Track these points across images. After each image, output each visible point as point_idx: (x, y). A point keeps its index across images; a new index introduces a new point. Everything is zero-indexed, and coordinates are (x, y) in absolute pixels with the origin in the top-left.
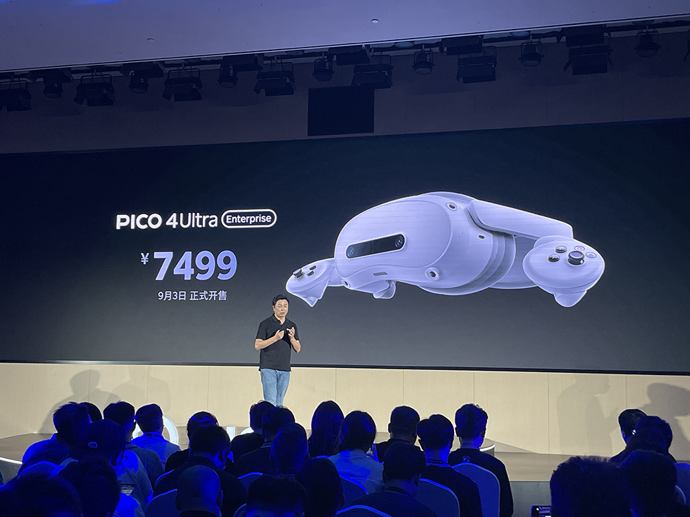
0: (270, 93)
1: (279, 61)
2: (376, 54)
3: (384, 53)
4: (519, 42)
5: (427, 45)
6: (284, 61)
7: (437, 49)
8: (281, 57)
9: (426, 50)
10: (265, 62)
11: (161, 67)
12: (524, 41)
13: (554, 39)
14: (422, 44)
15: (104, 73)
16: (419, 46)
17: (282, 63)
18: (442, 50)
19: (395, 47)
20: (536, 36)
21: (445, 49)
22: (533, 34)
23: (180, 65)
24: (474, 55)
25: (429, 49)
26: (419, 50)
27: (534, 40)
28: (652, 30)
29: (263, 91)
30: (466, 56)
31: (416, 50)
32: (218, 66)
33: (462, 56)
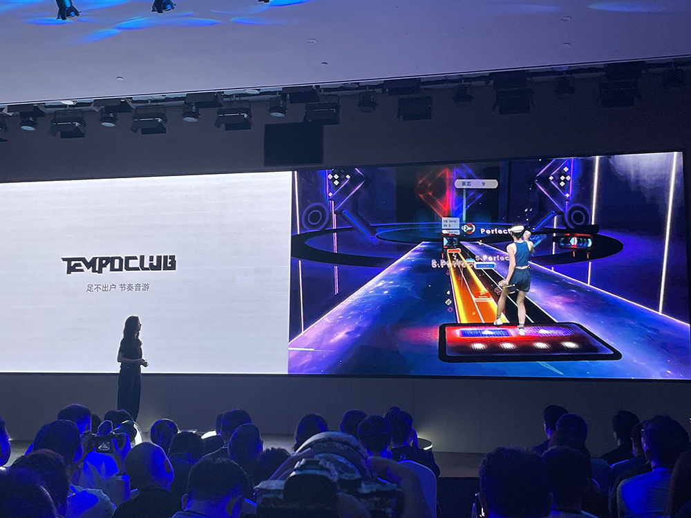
0: (229, 127)
1: (238, 99)
2: (325, 93)
3: (332, 93)
4: (451, 85)
5: (370, 87)
6: (242, 98)
7: (379, 90)
8: (239, 95)
9: (370, 90)
10: (225, 99)
11: (130, 104)
12: (457, 84)
13: (482, 83)
14: (366, 86)
15: (76, 108)
17: (240, 101)
18: (384, 90)
19: (342, 88)
20: (468, 79)
21: (387, 90)
22: (464, 78)
23: (147, 101)
24: (412, 96)
25: (372, 90)
26: (364, 91)
27: (465, 83)
28: (569, 76)
29: (223, 126)
30: (406, 96)
31: (360, 91)
32: (183, 101)
33: (402, 97)
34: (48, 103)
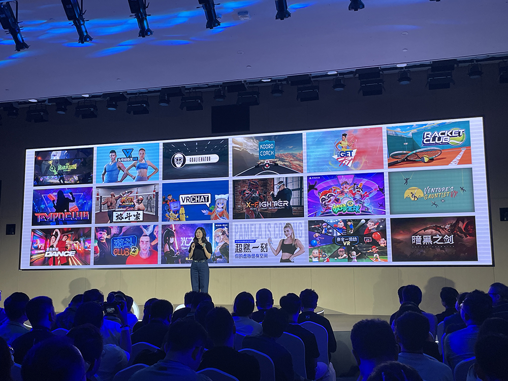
0: (189, 109)
1: (194, 90)
2: (250, 85)
3: (255, 85)
4: (332, 78)
5: (279, 80)
6: (197, 90)
7: (285, 82)
8: (195, 88)
9: (279, 83)
10: (186, 91)
11: (126, 95)
12: (335, 77)
13: (352, 75)
14: (276, 80)
15: (91, 99)
16: (275, 81)
17: (196, 92)
18: (288, 82)
19: (260, 82)
20: (341, 74)
21: (290, 82)
22: (339, 73)
23: (136, 94)
24: (306, 85)
26: (275, 83)
27: (340, 77)
28: (407, 70)
29: (185, 108)
30: (302, 86)
31: (273, 83)
32: (159, 94)
33: (299, 86)
34: (73, 96)
